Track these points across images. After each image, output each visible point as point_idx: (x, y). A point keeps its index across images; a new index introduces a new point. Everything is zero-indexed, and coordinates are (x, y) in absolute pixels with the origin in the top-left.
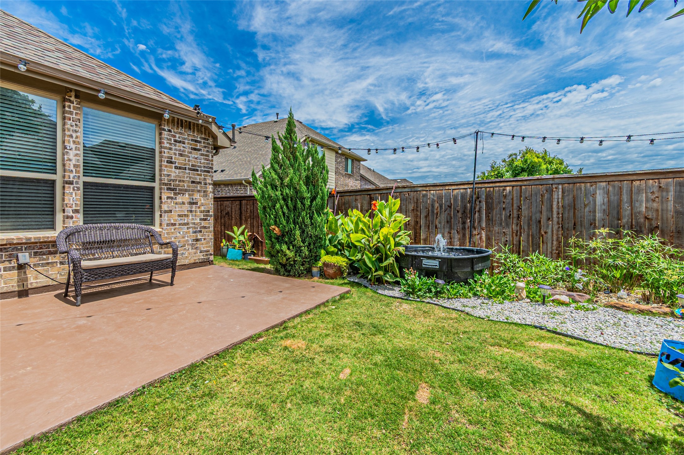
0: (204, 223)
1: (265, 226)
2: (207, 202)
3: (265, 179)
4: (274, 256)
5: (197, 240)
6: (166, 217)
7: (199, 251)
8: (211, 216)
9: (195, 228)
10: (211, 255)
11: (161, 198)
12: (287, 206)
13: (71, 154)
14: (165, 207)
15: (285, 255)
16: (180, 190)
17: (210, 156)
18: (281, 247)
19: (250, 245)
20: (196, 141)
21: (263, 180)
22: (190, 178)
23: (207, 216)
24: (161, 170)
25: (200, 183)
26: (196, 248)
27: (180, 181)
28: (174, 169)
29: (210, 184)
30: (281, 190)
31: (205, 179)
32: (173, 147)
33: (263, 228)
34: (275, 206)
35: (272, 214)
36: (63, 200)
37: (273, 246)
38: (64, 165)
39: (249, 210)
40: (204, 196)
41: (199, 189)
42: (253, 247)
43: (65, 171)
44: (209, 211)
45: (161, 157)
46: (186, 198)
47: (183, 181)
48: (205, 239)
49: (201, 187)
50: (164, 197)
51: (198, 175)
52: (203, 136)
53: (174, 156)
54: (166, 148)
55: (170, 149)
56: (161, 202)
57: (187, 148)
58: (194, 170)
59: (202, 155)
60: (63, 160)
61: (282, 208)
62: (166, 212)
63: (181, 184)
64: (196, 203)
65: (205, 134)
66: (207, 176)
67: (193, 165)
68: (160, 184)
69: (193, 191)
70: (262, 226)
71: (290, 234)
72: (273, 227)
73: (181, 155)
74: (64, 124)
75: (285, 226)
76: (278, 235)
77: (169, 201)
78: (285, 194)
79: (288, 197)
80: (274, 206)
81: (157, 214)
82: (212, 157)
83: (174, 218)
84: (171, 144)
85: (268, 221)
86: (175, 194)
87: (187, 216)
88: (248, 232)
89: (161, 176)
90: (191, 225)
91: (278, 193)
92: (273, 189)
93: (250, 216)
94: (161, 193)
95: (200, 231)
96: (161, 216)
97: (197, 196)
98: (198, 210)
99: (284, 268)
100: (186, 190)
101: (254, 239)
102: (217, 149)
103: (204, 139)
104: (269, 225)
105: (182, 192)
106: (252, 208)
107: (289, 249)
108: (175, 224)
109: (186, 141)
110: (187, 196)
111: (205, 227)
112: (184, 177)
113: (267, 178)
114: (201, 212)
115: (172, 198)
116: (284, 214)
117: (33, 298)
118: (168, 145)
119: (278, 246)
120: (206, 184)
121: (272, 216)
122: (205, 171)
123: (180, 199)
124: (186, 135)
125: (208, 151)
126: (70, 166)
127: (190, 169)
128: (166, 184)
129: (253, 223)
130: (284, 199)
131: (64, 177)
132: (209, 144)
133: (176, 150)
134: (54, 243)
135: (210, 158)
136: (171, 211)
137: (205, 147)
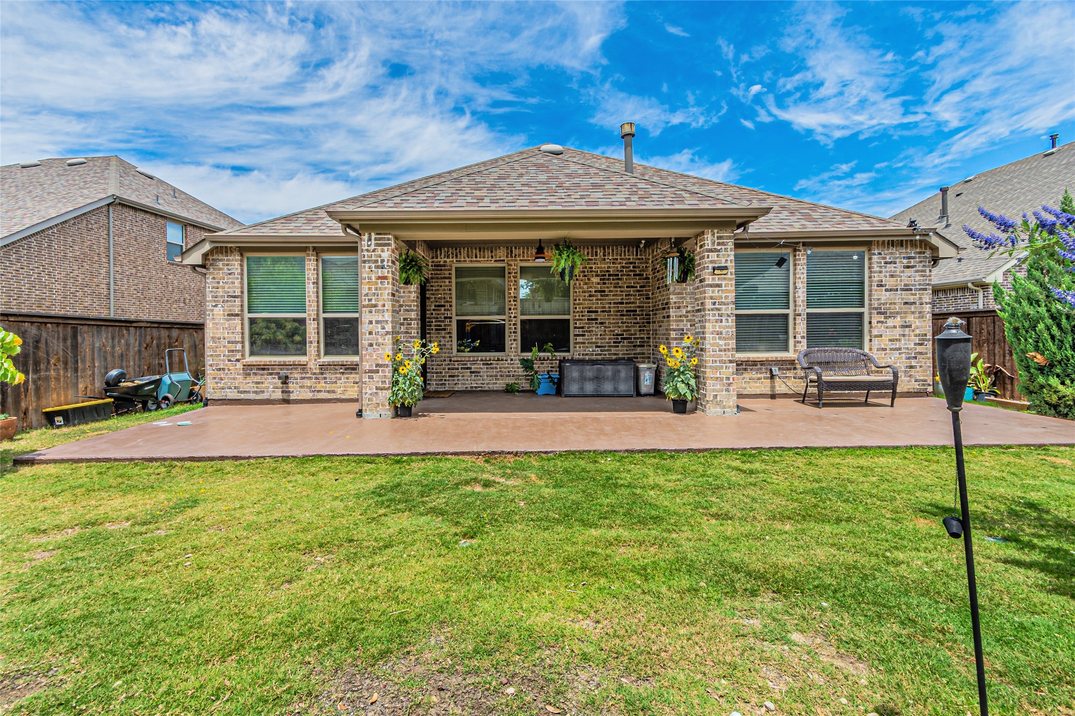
0: (919, 349)
1: (1017, 353)
2: (923, 324)
3: (1017, 292)
4: (1035, 393)
5: (911, 367)
6: (876, 341)
7: (913, 380)
8: (929, 340)
9: (908, 353)
10: (929, 385)
11: (870, 323)
12: (1059, 326)
13: (800, 291)
14: (875, 332)
15: (1056, 392)
16: (891, 313)
17: (928, 271)
18: (1047, 380)
19: (988, 381)
20: (909, 258)
21: (1013, 293)
22: (902, 299)
23: (923, 340)
24: (870, 295)
25: (914, 303)
26: (910, 376)
27: (891, 304)
28: (884, 292)
29: (927, 303)
30: (1046, 305)
31: (920, 298)
32: (884, 270)
33: (1015, 357)
34: (1035, 326)
35: (1031, 337)
36: (795, 329)
37: (1032, 379)
38: (795, 301)
39: (985, 332)
40: (919, 317)
41: (913, 310)
42: (994, 384)
43: (795, 306)
44: (926, 335)
45: (871, 282)
46: (898, 321)
47: (895, 304)
48: (921, 367)
49: (916, 308)
50: (874, 321)
51: (912, 294)
52: (918, 250)
53: (884, 279)
54: (875, 272)
55: (881, 272)
56: (871, 327)
57: (899, 267)
58: (907, 290)
59: (917, 271)
60: (794, 297)
61: (1048, 329)
62: (876, 336)
63: (892, 306)
64: (910, 326)
65: (921, 247)
66: (923, 294)
67: (905, 285)
68: (870, 309)
69: (906, 313)
70: (1011, 354)
71: (1066, 365)
72: (1033, 354)
73: (892, 276)
74: (795, 269)
75: (1054, 353)
76: (1043, 364)
77: (879, 325)
78: (1053, 310)
79: (1061, 315)
80: (1034, 328)
81: (867, 338)
82: (930, 271)
83: (885, 342)
84: (881, 267)
85: (1022, 347)
86: (886, 318)
87: (900, 340)
88: (984, 362)
89: (870, 300)
90: (903, 351)
91: (1043, 310)
92: (1031, 304)
93: (988, 340)
94: (871, 318)
95: (916, 358)
96: (871, 340)
97: (910, 318)
98: (912, 334)
99: (1055, 409)
100: (898, 313)
101: (996, 374)
102: (935, 260)
103: (920, 253)
104: (1024, 352)
105: (893, 315)
106: (991, 328)
107: (1063, 383)
108: (886, 349)
109: (898, 260)
110: (899, 319)
111: (921, 353)
112: (895, 299)
113: (1020, 291)
114: (916, 336)
115: (882, 322)
116: (1053, 337)
117: (779, 401)
118: (878, 269)
119: (1041, 380)
120: (921, 304)
121: (1030, 340)
122: (920, 289)
123: (890, 322)
124: (897, 253)
125: (924, 266)
126: (799, 302)
127: (902, 290)
128: (876, 309)
129: (994, 350)
130: (1053, 317)
131: (795, 310)
132: (926, 257)
133: (887, 272)
134: (792, 362)
135: (928, 273)
136: (881, 336)
137: (921, 262)
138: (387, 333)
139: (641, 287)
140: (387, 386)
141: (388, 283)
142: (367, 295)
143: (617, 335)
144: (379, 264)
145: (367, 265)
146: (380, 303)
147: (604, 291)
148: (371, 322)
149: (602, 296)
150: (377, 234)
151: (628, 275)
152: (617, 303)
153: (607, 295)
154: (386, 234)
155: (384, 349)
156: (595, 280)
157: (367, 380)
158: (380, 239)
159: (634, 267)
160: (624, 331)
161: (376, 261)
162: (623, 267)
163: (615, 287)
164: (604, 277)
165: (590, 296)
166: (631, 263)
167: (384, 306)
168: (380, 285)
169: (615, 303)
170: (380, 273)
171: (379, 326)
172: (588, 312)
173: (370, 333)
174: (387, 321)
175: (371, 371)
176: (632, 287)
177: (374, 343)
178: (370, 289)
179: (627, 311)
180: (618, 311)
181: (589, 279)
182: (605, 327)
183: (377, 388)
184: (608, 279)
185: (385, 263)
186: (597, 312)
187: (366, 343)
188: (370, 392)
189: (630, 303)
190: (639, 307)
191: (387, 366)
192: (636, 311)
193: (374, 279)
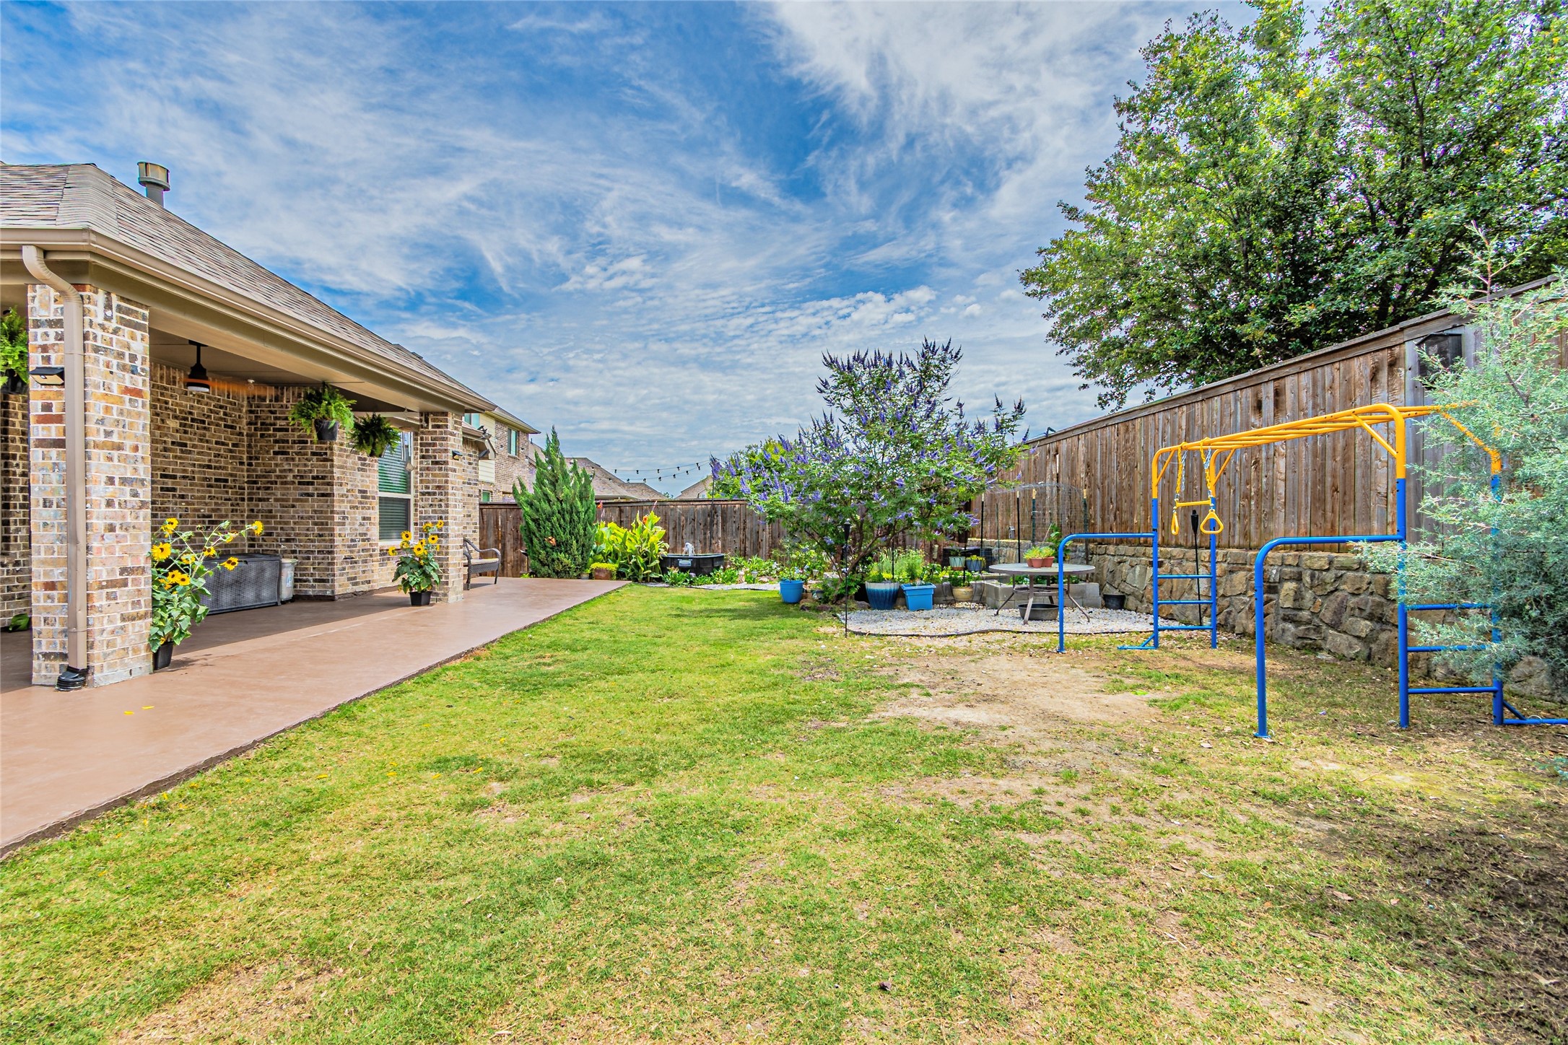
4: (548, 565)
12: (563, 518)
18: (558, 555)
22: (467, 491)
30: (556, 505)
31: (475, 492)
34: (550, 519)
37: (548, 556)
61: (559, 520)
66: (476, 489)
69: (469, 504)
71: (567, 544)
72: (550, 538)
75: (562, 537)
76: (554, 545)
79: (564, 511)
85: (541, 533)
90: (468, 537)
91: (554, 507)
92: (546, 504)
104: (543, 536)
107: (565, 557)
116: (560, 526)
119: (554, 555)
121: (548, 528)
122: (475, 484)
138: (143, 504)
139: (234, 445)
140: (143, 610)
141: (144, 405)
142: (101, 421)
143: (204, 516)
144: (127, 361)
145: (102, 358)
146: (129, 443)
147: (185, 445)
148: (111, 480)
149: (182, 451)
150: (123, 299)
151: (218, 425)
152: (204, 466)
153: (190, 452)
154: (141, 306)
155: (136, 537)
156: (174, 424)
157: (104, 602)
158: (128, 312)
159: (225, 414)
160: (213, 510)
161: (121, 355)
162: (211, 411)
163: (201, 440)
164: (186, 420)
165: (165, 450)
166: (221, 407)
167: (136, 449)
168: (127, 406)
169: (200, 466)
170: (128, 380)
171: (127, 489)
172: (162, 476)
173: (109, 503)
174: (142, 481)
175: (112, 584)
176: (223, 444)
177: (117, 523)
178: (107, 409)
179: (216, 480)
180: (205, 479)
181: (163, 421)
182: (188, 503)
183: (123, 619)
184: (191, 426)
185: (138, 363)
186: (175, 477)
187: (99, 524)
188: (110, 627)
189: (220, 468)
190: (231, 475)
191: (143, 570)
192: (226, 481)
193: (116, 392)
